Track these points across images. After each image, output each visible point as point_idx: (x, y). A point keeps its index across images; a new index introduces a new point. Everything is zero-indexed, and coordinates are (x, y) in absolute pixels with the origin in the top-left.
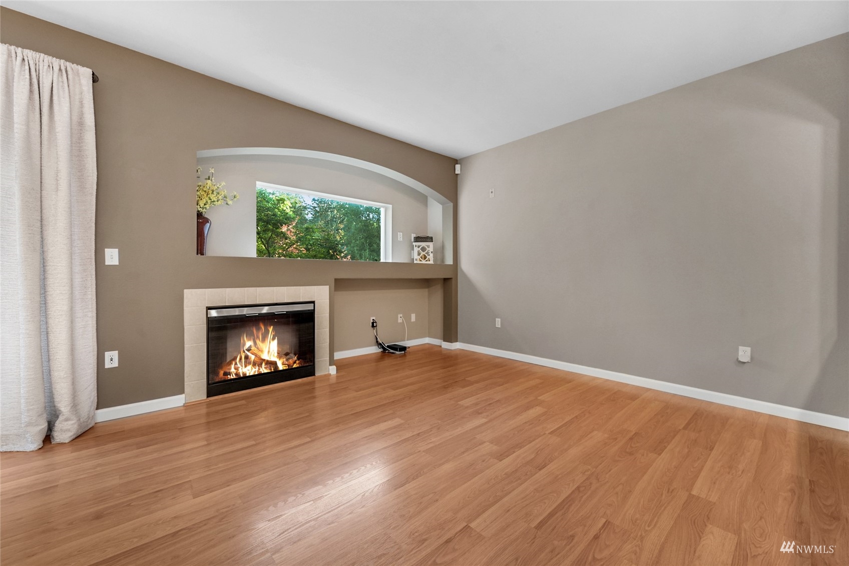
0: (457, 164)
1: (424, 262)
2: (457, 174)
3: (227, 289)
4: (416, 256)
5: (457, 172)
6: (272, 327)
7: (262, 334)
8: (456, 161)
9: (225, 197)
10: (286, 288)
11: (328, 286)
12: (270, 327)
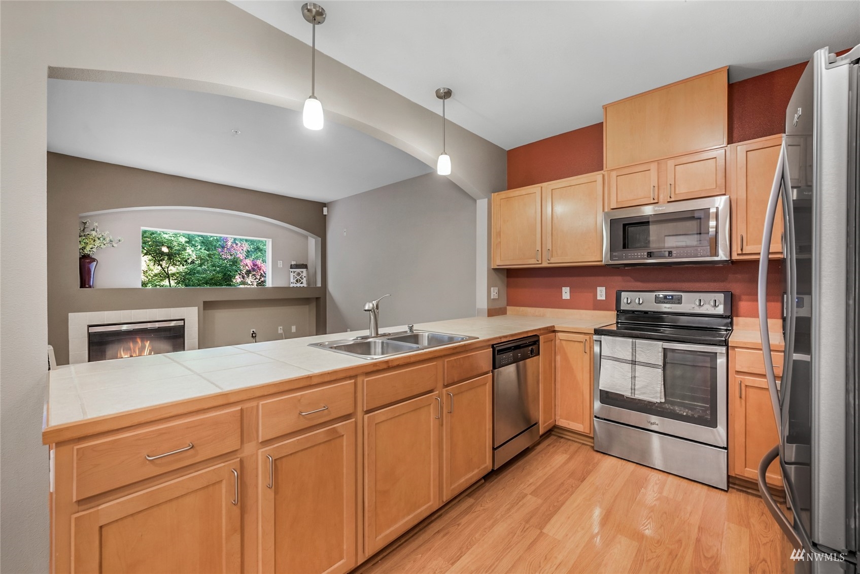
0: (325, 207)
1: (299, 285)
2: (325, 215)
3: (105, 312)
4: (292, 280)
5: (324, 214)
6: (149, 342)
7: (139, 349)
8: (324, 205)
9: (111, 241)
10: (157, 309)
11: (197, 308)
12: (147, 341)
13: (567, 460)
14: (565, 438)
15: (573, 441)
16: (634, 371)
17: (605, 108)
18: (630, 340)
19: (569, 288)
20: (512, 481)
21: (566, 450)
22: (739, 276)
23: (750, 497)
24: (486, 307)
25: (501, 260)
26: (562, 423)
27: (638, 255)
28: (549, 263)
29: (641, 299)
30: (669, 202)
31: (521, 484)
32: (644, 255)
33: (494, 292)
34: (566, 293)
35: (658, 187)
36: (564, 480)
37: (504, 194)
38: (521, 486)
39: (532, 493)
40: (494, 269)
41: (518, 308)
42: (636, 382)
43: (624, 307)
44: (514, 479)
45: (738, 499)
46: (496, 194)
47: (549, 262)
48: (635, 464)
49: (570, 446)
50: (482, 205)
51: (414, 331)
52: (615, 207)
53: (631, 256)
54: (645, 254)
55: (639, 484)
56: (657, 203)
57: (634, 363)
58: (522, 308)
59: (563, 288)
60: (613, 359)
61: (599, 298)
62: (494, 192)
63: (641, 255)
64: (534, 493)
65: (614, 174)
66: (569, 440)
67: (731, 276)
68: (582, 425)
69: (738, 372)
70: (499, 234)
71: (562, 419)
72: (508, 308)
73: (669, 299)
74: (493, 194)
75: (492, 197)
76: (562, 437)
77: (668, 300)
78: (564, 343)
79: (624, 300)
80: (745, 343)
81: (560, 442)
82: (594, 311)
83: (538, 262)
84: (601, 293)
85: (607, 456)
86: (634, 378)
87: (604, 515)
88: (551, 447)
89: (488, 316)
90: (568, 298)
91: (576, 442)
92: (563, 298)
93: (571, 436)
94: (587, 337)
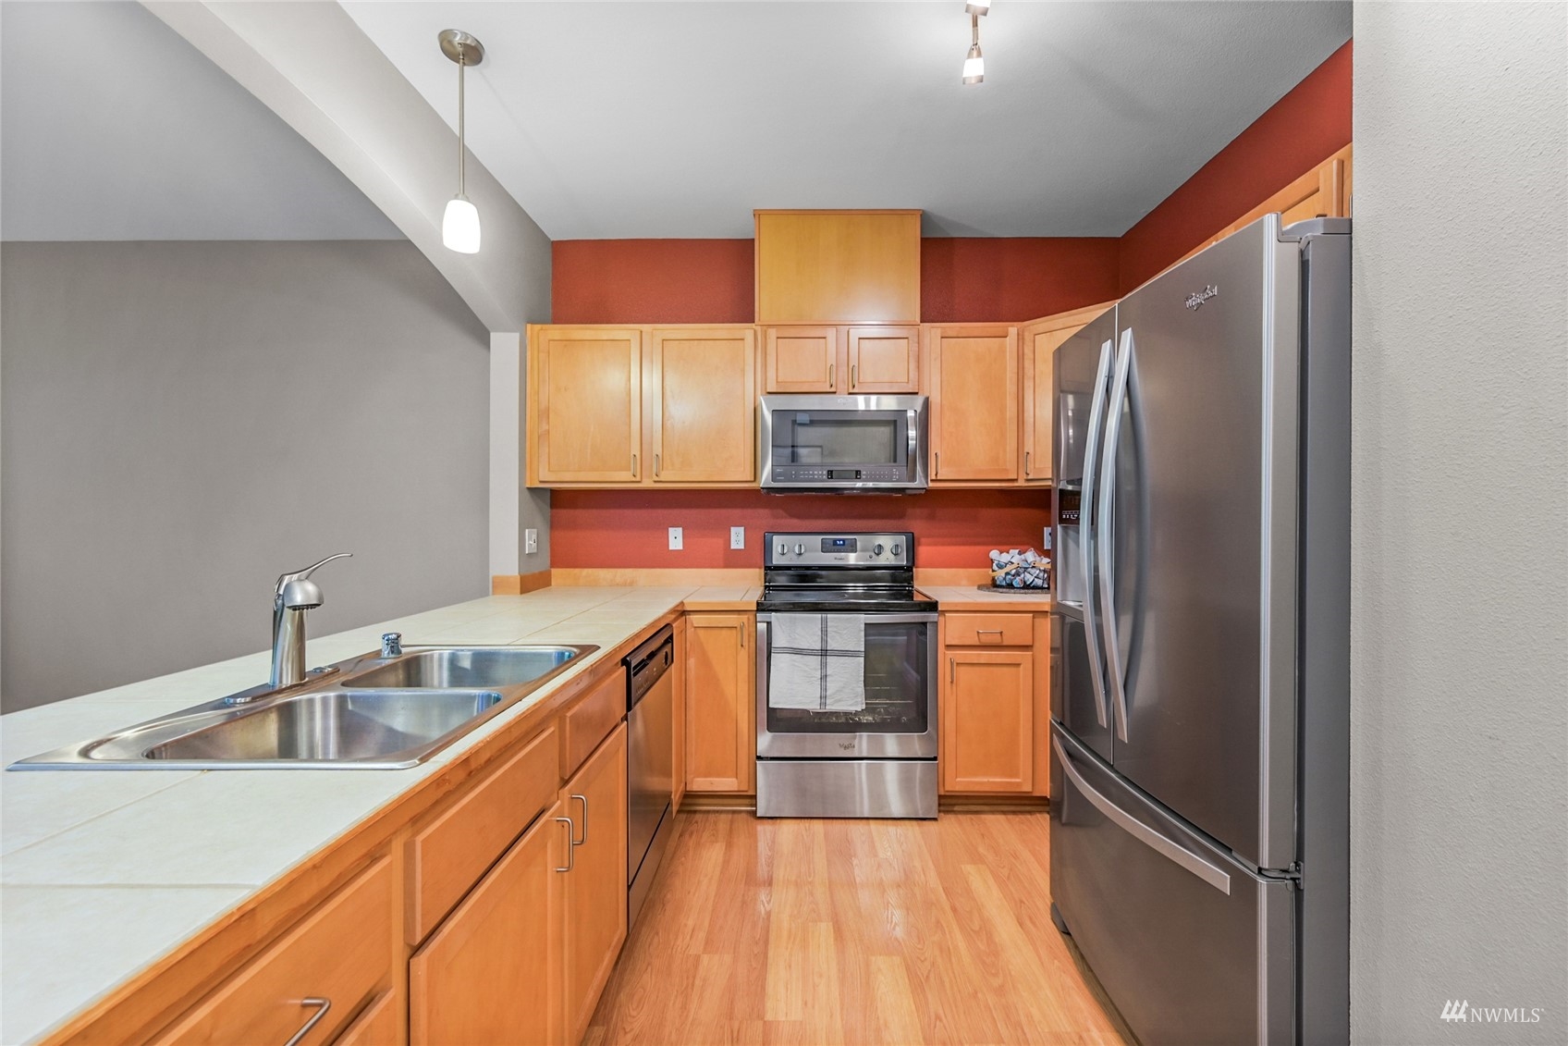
13: (725, 853)
14: (700, 812)
15: (717, 812)
16: (824, 666)
17: (758, 214)
18: (818, 616)
19: (681, 529)
20: (656, 940)
21: (714, 835)
22: (918, 511)
23: (960, 816)
24: (517, 573)
25: (549, 470)
26: (700, 784)
27: (813, 475)
28: (655, 482)
29: (786, 547)
30: (850, 394)
31: (676, 939)
32: (822, 475)
33: (530, 539)
34: (676, 540)
35: (837, 367)
36: (743, 895)
37: (556, 331)
38: (679, 942)
39: (705, 949)
40: (531, 490)
41: (577, 571)
42: (828, 685)
43: (777, 560)
44: (657, 933)
45: (951, 826)
46: (538, 327)
47: (657, 479)
48: (821, 821)
49: (715, 823)
50: (505, 345)
51: (404, 650)
52: (775, 391)
53: (804, 474)
54: (825, 472)
55: (843, 853)
56: (835, 393)
57: (824, 653)
58: (586, 572)
59: (670, 529)
60: (791, 651)
61: (734, 546)
62: (533, 322)
63: (818, 475)
64: (709, 944)
65: (773, 333)
66: (708, 812)
67: (910, 511)
68: (734, 779)
69: (949, 647)
70: (545, 414)
71: (698, 777)
72: (555, 571)
73: (840, 545)
74: (529, 326)
75: (529, 332)
76: (695, 812)
77: (839, 547)
78: (701, 632)
79: (777, 549)
80: (956, 604)
81: (697, 822)
82: (725, 570)
83: (634, 479)
84: (737, 538)
85: (778, 821)
86: (824, 678)
87: (834, 931)
88: (687, 836)
89: (522, 593)
90: (680, 547)
91: (722, 812)
92: (670, 548)
93: (715, 805)
94: (744, 618)
